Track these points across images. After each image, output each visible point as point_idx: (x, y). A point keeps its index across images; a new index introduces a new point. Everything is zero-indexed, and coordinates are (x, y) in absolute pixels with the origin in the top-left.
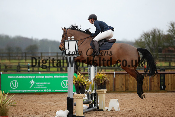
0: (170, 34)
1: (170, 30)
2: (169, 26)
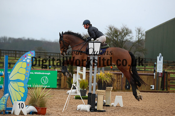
0: (108, 37)
1: (108, 33)
2: (107, 30)
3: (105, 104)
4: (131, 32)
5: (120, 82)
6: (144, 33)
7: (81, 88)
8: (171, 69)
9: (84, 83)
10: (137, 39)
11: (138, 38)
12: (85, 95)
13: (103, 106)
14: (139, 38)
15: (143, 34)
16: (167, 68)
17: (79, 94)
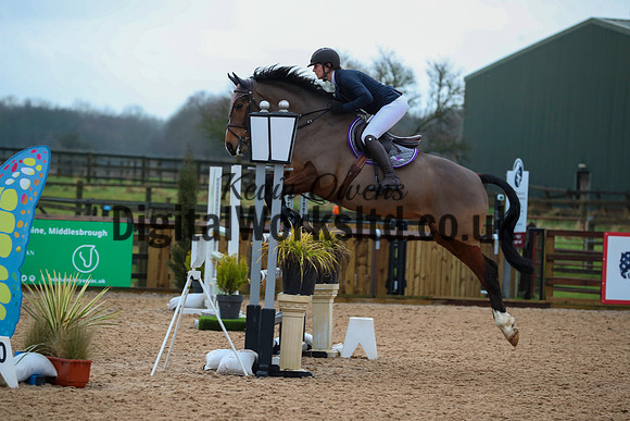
3: (310, 347)
4: (409, 79)
5: (366, 265)
6: (460, 82)
7: (221, 286)
8: (560, 217)
9: (232, 268)
10: (435, 106)
11: (438, 102)
12: (237, 316)
13: (304, 354)
14: (442, 100)
15: (454, 88)
16: (545, 216)
17: (214, 310)
